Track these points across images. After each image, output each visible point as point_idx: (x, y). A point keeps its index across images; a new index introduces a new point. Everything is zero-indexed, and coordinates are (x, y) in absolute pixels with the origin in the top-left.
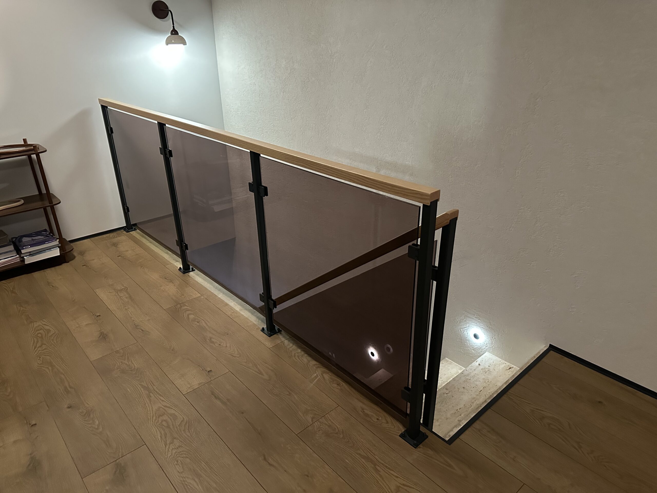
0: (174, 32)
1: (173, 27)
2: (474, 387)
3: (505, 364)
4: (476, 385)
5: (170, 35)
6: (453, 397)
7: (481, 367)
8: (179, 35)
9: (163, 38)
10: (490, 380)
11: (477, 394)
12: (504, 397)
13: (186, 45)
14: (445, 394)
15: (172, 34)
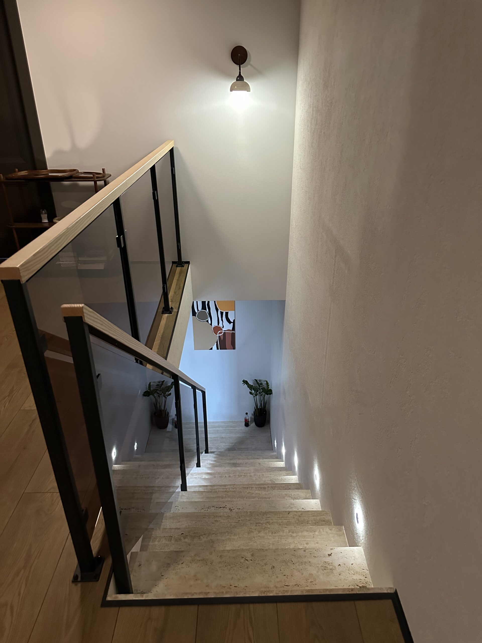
0: (240, 78)
1: (240, 72)
2: (285, 575)
3: (366, 577)
4: (291, 575)
5: (236, 81)
6: (247, 568)
7: (328, 559)
8: (245, 81)
9: (229, 83)
10: (317, 581)
11: (279, 586)
12: (233, 608)
13: (250, 91)
14: (244, 559)
15: (237, 80)
